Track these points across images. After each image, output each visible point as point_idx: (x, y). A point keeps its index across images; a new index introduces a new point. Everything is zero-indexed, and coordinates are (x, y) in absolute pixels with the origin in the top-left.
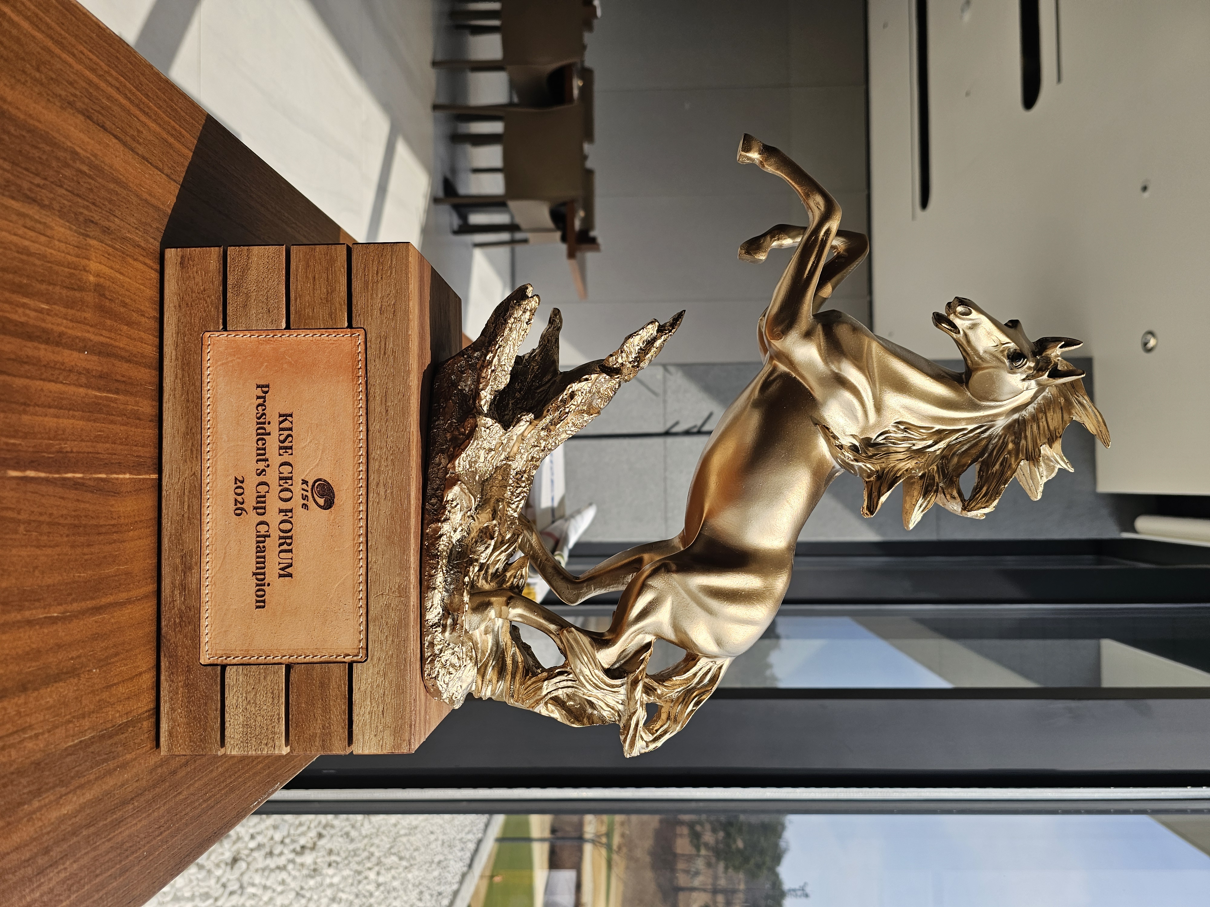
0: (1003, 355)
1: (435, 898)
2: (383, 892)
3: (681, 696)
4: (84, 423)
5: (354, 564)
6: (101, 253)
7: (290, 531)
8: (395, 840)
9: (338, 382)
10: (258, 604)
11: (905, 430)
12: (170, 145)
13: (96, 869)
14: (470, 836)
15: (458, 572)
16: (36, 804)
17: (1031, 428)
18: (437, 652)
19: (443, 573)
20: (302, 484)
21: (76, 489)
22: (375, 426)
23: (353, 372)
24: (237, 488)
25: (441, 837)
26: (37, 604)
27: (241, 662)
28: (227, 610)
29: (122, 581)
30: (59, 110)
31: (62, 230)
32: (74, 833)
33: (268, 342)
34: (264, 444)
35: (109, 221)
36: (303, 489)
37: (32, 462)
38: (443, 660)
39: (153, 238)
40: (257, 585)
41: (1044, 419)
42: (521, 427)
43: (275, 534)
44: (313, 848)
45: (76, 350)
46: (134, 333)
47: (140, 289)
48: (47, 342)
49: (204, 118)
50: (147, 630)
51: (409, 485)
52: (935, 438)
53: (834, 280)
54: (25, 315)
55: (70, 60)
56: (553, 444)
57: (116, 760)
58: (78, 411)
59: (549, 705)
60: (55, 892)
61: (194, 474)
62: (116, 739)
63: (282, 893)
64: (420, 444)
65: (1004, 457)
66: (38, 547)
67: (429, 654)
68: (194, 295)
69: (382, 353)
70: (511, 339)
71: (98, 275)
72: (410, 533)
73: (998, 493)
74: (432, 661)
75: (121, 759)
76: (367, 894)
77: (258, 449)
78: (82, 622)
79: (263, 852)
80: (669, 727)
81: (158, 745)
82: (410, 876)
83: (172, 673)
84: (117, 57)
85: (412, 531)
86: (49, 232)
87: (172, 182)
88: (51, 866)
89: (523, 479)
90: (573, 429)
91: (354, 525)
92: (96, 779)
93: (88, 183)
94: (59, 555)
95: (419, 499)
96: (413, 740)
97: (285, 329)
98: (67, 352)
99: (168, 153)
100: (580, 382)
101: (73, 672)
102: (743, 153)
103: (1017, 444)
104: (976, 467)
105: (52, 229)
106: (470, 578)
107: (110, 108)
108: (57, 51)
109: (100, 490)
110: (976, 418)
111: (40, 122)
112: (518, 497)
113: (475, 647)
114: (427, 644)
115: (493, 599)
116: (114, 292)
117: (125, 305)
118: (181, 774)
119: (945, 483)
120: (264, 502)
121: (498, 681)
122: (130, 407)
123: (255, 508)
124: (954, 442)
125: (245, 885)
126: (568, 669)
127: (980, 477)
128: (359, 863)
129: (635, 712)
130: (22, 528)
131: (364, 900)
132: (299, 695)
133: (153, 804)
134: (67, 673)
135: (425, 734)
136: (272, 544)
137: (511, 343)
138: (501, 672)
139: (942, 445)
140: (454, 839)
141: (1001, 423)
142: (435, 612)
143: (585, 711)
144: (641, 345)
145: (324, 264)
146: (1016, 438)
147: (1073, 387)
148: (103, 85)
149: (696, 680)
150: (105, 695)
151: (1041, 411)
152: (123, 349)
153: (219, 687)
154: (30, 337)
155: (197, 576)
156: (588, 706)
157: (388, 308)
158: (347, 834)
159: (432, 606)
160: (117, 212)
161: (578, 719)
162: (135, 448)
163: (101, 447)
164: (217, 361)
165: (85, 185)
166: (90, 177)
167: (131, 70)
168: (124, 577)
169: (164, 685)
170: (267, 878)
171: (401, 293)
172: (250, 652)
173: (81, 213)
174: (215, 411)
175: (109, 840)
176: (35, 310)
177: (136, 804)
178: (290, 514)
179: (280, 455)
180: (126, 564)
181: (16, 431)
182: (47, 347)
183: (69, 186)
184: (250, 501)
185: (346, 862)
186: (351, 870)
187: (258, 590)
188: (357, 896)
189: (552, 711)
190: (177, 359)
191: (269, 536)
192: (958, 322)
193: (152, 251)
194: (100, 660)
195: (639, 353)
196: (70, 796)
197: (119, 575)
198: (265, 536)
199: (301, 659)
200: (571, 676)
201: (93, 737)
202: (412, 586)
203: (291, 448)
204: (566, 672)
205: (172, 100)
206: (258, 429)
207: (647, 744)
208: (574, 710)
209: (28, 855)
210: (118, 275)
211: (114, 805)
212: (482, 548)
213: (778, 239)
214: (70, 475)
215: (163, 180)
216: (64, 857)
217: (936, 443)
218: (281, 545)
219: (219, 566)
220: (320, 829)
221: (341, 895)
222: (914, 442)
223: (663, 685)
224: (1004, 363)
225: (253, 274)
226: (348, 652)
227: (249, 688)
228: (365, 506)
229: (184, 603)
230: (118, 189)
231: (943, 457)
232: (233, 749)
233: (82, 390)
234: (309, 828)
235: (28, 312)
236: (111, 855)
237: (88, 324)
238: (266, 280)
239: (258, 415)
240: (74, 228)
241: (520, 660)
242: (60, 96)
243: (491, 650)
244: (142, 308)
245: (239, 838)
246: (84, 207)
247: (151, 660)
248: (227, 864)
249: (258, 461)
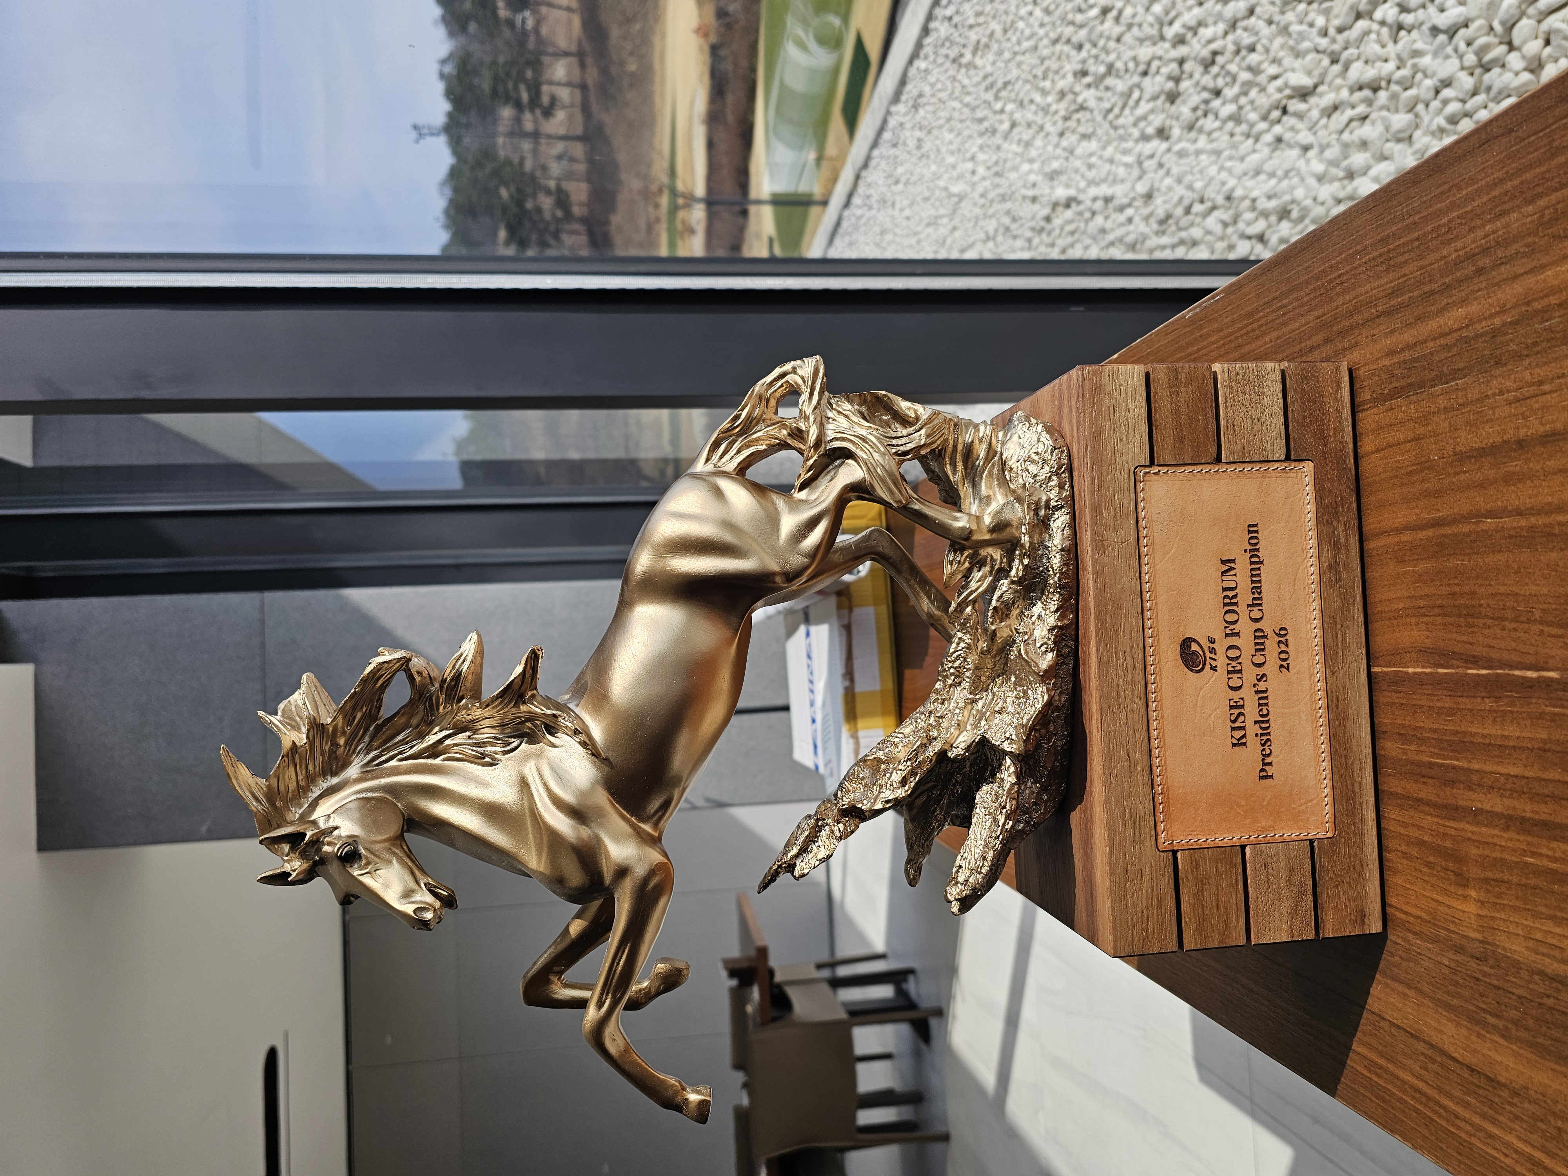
0: (367, 858)
1: (901, 141)
2: (967, 151)
3: (754, 427)
4: (1470, 729)
5: (1155, 576)
6: (1464, 924)
7: (1226, 612)
8: (954, 211)
9: (1184, 787)
10: (1255, 529)
11: (483, 756)
12: (1382, 1055)
13: (1419, 247)
14: (859, 212)
15: (1034, 569)
16: (1497, 321)
17: (315, 766)
18: (1054, 478)
19: (1052, 568)
20: (1216, 667)
21: (1474, 657)
22: (1141, 736)
23: (1168, 798)
24: (1287, 659)
25: (896, 212)
26: (1512, 533)
27: (1269, 464)
28: (1288, 522)
29: (1408, 553)
30: (1530, 1085)
31: (1514, 947)
32: (1448, 286)
33: (1264, 830)
34: (1261, 710)
35: (1457, 961)
36: (1215, 660)
37: (1530, 687)
38: (1047, 468)
39: (1398, 944)
40: (1257, 550)
41: (300, 778)
42: (962, 741)
43: (1242, 608)
44: (1055, 205)
45: (1487, 812)
46: (1414, 833)
47: (1411, 883)
48: (1523, 820)
49: (1338, 1092)
50: (1372, 499)
51: (1099, 668)
52: (441, 747)
53: (567, 942)
54: (1553, 849)
55: (1520, 1145)
56: (919, 721)
57: (1402, 359)
58: (1479, 744)
59: (913, 416)
60: (1467, 228)
61: (1333, 674)
62: (1403, 383)
63: (1091, 155)
64: (1086, 716)
65: (351, 726)
66: (1517, 594)
67: (1063, 475)
68: (1348, 880)
69: (1137, 823)
70: (981, 847)
71: (1465, 897)
72: (1095, 613)
73: (364, 681)
74: (1059, 468)
75: (1396, 360)
76: (986, 149)
77: (1266, 704)
78: (1456, 511)
79: (1116, 202)
80: (767, 390)
81: (1350, 371)
82: (934, 168)
83: (1341, 451)
84: (1461, 1154)
85: (1092, 616)
86: (1531, 944)
87: (1377, 1011)
88: (1474, 256)
89: (952, 678)
90: (897, 740)
91: (1157, 621)
92: (1425, 341)
93: (1486, 1003)
94: (1490, 585)
95: (1084, 652)
96: (1080, 379)
97: (1246, 845)
98: (1498, 809)
99: (1385, 1046)
100: (896, 799)
101: (1461, 457)
102: (708, 1098)
103: (335, 744)
104: (385, 713)
105: (1527, 948)
106: (1023, 563)
107: (1464, 1093)
108: (1538, 1155)
109: (1444, 655)
110: (389, 775)
111: (1552, 1070)
112: (958, 656)
113: (1003, 482)
114: (1066, 487)
115: (987, 537)
116: (1444, 878)
117: (1428, 864)
118: (1317, 339)
119: (429, 691)
120: (1256, 644)
121: (972, 442)
122: (1413, 748)
123: (1265, 637)
124: (414, 743)
125: (1136, 166)
126: (897, 458)
127: (380, 700)
128: (998, 186)
129: (815, 409)
130: (1537, 615)
131: (989, 142)
132: (1206, 428)
133: (1351, 308)
134: (1470, 457)
135: (1061, 385)
136: (1245, 597)
137: (979, 842)
138: (969, 451)
139: (432, 739)
140: (879, 210)
141: (353, 771)
142: (1059, 523)
143: (869, 409)
144: (814, 847)
145: (1207, 926)
146: (335, 752)
147: (269, 821)
148: (1477, 1120)
149: (737, 446)
150: (1421, 430)
151: (303, 788)
152: (1427, 814)
153: (1291, 436)
154: (1545, 824)
155: (1323, 559)
156: (866, 414)
157: (1133, 877)
158: (1014, 220)
159: (1063, 530)
160: (1447, 972)
161: (879, 399)
162: (1404, 701)
163: (1448, 703)
164: (1318, 804)
165: (1490, 1000)
166: (1485, 1011)
167: (1441, 1141)
168: (1407, 558)
169: (1349, 438)
170: (1109, 173)
171: (1119, 895)
172: (1260, 475)
173: (1492, 967)
174: (1316, 746)
175: (1405, 275)
176: (1541, 855)
177: (1373, 311)
178: (1228, 631)
179: (1242, 699)
180: (1405, 573)
181: (1552, 721)
182: (1523, 814)
183: (1510, 998)
184: (1271, 644)
185: (1014, 188)
186: (1007, 178)
187: (1256, 544)
188: (998, 148)
189: (909, 409)
190: (1361, 804)
191: (1249, 605)
192: (429, 898)
193: (1399, 929)
194: (1429, 468)
195: (817, 837)
196: (1456, 327)
197: (1413, 560)
198: (1253, 605)
199: (1206, 468)
200: (894, 451)
201: (1432, 386)
202: (1090, 552)
203: (1231, 707)
204: (899, 455)
205: (1384, 1109)
206: (1268, 727)
207: (794, 370)
208: (882, 410)
209: (1502, 268)
210: (1440, 898)
211: (1401, 312)
212: (1007, 596)
213: (640, 990)
214: (1484, 672)
215: (1390, 1013)
216: (1459, 263)
217: (440, 741)
218: (1235, 596)
219: (1300, 571)
220: (1048, 227)
221: (1019, 149)
222: (470, 741)
223: (780, 440)
224: (365, 849)
225: (1286, 907)
226: (1156, 477)
227: (1259, 435)
228: (1146, 643)
229: (1335, 529)
230: (1449, 999)
231: (430, 724)
232: (1272, 367)
233: (1476, 766)
234: (1062, 229)
235: (1550, 853)
236: (1400, 259)
237: (1474, 841)
238: (1270, 902)
239: (1269, 743)
240: (1500, 951)
241: (948, 466)
242: (1530, 1102)
243: (982, 477)
244: (1405, 862)
245: (1147, 219)
246: (1490, 975)
247: (1364, 463)
248: (1159, 190)
249: (1266, 691)
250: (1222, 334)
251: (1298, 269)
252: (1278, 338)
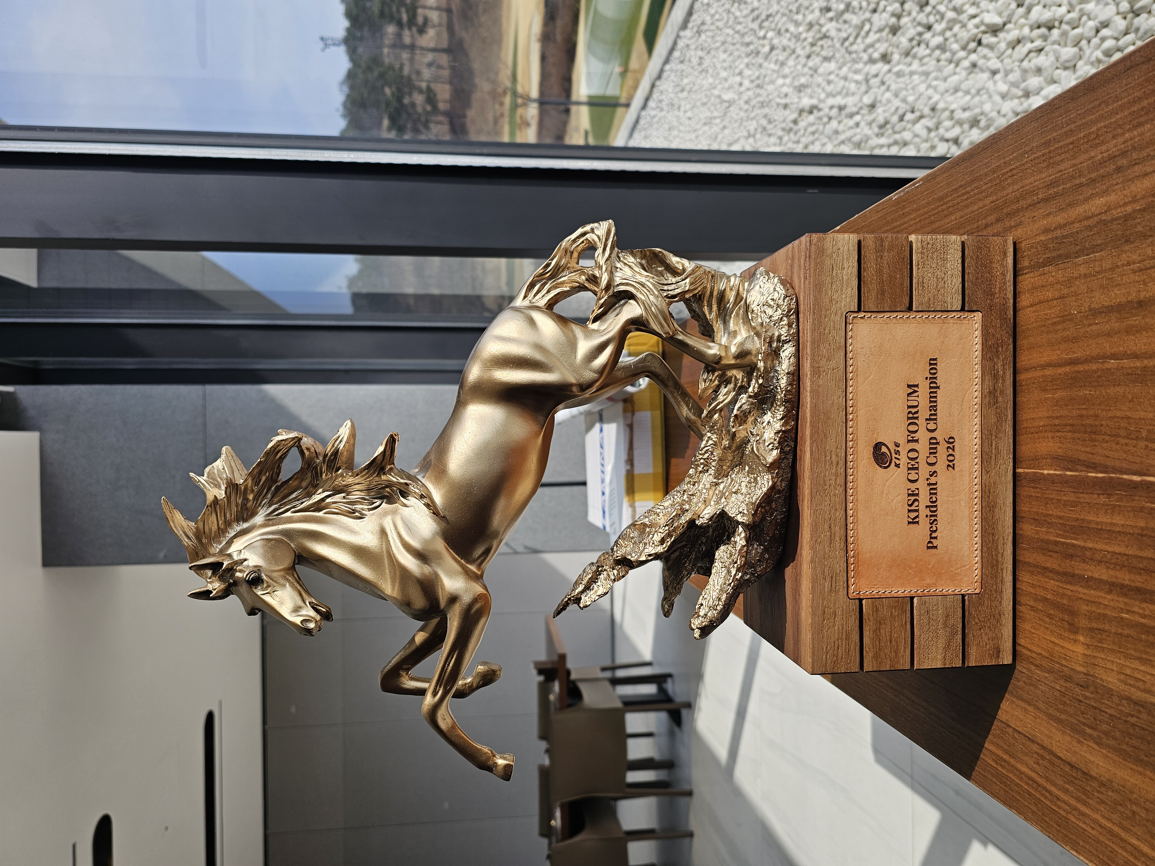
0: (267, 582)
1: (687, 59)
2: (736, 67)
3: (561, 273)
4: (1087, 518)
5: (857, 396)
6: (1073, 660)
7: (909, 424)
8: (725, 114)
9: (870, 552)
10: (935, 362)
11: (354, 511)
12: (1006, 752)
13: (1074, 149)
14: (653, 113)
15: (766, 387)
16: (1129, 209)
17: (231, 514)
18: (785, 318)
19: (780, 386)
20: (899, 464)
21: (1094, 463)
22: (840, 514)
23: (858, 560)
24: (953, 461)
25: (681, 114)
26: (1130, 371)
27: (948, 313)
28: (960, 357)
29: (1050, 384)
30: (1114, 780)
31: (1109, 679)
32: (1093, 181)
33: (929, 586)
34: (931, 498)
35: (1066, 687)
36: (899, 459)
37: (1135, 488)
38: (780, 311)
39: (1023, 673)
40: (936, 378)
41: (220, 522)
42: (707, 513)
43: (921, 422)
44: (801, 111)
45: (1095, 579)
46: (1041, 593)
47: (1035, 629)
48: (1122, 586)
49: (973, 777)
50: (1025, 342)
51: (811, 463)
52: (323, 504)
53: (413, 648)
54: (1143, 609)
55: (1104, 822)
56: (676, 497)
57: (1054, 236)
58: (1093, 528)
59: (681, 268)
60: (1110, 135)
61: (987, 473)
62: (1054, 254)
63: (830, 73)
64: (800, 498)
65: (257, 486)
66: (1129, 418)
67: (792, 317)
68: (989, 625)
69: (834, 578)
70: (717, 591)
71: (1075, 641)
72: (811, 422)
73: (267, 454)
74: (789, 311)
75: (1050, 237)
76: (751, 66)
77: (935, 494)
78: (1088, 353)
79: (848, 111)
80: (572, 245)
81: (1015, 244)
82: (711, 80)
83: (1004, 305)
84: (1059, 826)
85: (808, 424)
86: (1122, 677)
87: (1004, 720)
88: (1115, 157)
89: (702, 466)
90: (658, 511)
91: (857, 429)
92: (1073, 223)
93: (1086, 719)
94: (1110, 410)
95: (801, 450)
96: (808, 244)
97: (914, 597)
98: (1104, 577)
99: (1009, 746)
100: (656, 554)
101: (1095, 313)
102: (512, 763)
103: (246, 499)
104: (283, 477)
105: (1119, 680)
106: (758, 383)
107: (1065, 783)
108: (1116, 829)
109: (1071, 461)
110: (285, 523)
111: (1131, 769)
112: (707, 450)
113: (747, 321)
114: (794, 326)
115: (733, 362)
116: (1060, 627)
117: (1049, 616)
118: (991, 218)
119: (315, 462)
120: (930, 448)
121: (725, 289)
122: (1044, 529)
123: (938, 443)
124: (304, 500)
125: (864, 83)
126: (667, 300)
127: (279, 468)
128: (759, 95)
129: (607, 260)
130: (1144, 434)
131: (754, 61)
132: (902, 284)
133: (1018, 195)
134: (1101, 313)
135: (793, 248)
136: (924, 413)
137: (717, 587)
138: (722, 297)
139: (316, 498)
140: (668, 112)
141: (259, 519)
142: (787, 353)
143: (648, 262)
144: (595, 586)
145: (882, 654)
146: (246, 505)
147: (197, 553)
148: (1073, 802)
149: (547, 287)
150: (1065, 291)
151: (222, 530)
152: (1051, 579)
153: (967, 293)
154: (1138, 590)
155: (985, 386)
156: (645, 266)
157: (829, 616)
158: (770, 122)
159: (789, 359)
160: (1058, 695)
161: (655, 255)
162: (1039, 495)
163: (1071, 497)
164: (969, 568)
165: (1088, 716)
166: (1084, 724)
167: (1045, 816)
168: (1048, 388)
169: (1010, 295)
170: (843, 87)
171: (818, 630)
172: (941, 321)
173: (1092, 693)
174: (971, 526)
175: (1060, 171)
176: (1134, 612)
177: (1035, 198)
178: (910, 438)
179: (918, 489)
180: (1046, 399)
181: (1150, 513)
182: (1123, 582)
183: (1103, 716)
184: (942, 449)
185: (771, 97)
186: (766, 90)
187: (935, 373)
188: (760, 66)
189: (678, 262)
190: (1002, 569)
191: (927, 419)
192: (312, 613)
193: (1024, 662)
194: (1070, 320)
195: (597, 579)
196: (1097, 212)
197: (1053, 390)
198: (930, 419)
199: (900, 315)
200: (665, 294)
201: (1076, 257)
202: (809, 376)
203: (909, 495)
204: (669, 298)
205: (1005, 791)
206: (936, 511)
207: (592, 230)
208: (658, 263)
209: (1136, 168)
210: (1056, 641)
211: (1056, 200)
212: (745, 407)
213: (465, 684)
214: (1100, 475)
215: (1014, 722)
216: (1103, 162)
217: (323, 500)
218: (917, 412)
219: (967, 395)
220: (795, 128)
221: (776, 68)
222: (345, 500)
223: (580, 283)
224: (266, 575)
225: (941, 643)
226: (862, 320)
227: (942, 291)
228: (848, 445)
229: (995, 364)
230: (1058, 714)
231: (316, 487)
232: (955, 240)
233: (1090, 545)
234: (806, 130)
235: (1141, 611)
236: (1058, 158)
237: (1085, 600)
238: (930, 639)
239: (936, 523)
240: (1098, 681)
241: (706, 307)
242: (1113, 791)
243: (730, 317)
244: (1032, 613)
245: (870, 124)
246: (1090, 698)
247: (1020, 315)
248: (880, 102)
249: (936, 484)
250: (919, 213)
251: (980, 164)
252: (961, 217)
